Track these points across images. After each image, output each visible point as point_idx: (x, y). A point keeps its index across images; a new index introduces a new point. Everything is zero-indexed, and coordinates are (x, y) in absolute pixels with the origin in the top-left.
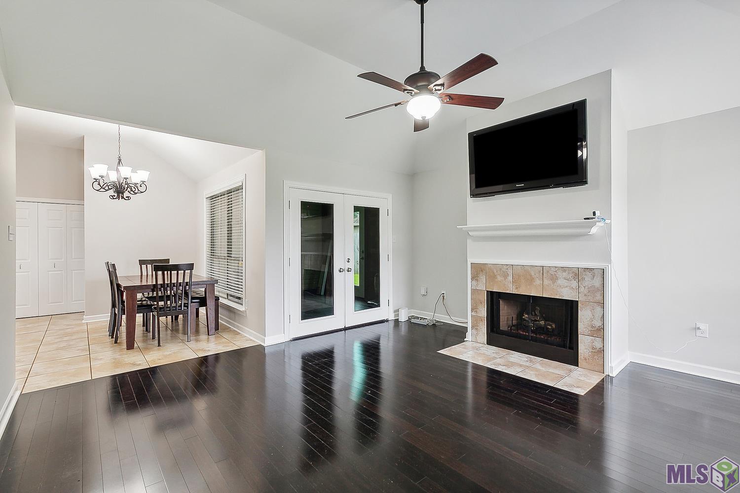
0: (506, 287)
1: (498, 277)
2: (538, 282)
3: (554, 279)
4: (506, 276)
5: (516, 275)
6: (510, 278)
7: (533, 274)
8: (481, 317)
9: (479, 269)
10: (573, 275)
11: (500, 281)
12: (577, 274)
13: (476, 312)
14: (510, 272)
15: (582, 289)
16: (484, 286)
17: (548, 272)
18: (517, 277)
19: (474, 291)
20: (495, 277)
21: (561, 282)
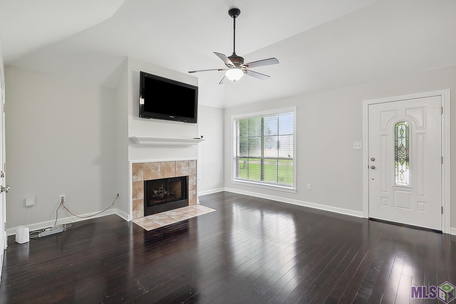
0: (157, 176)
1: (152, 170)
2: (173, 170)
3: (180, 167)
4: (156, 169)
5: (162, 167)
6: (159, 170)
7: (171, 166)
8: (140, 200)
9: (137, 167)
10: (186, 164)
11: (154, 173)
12: (188, 163)
13: (136, 197)
14: (159, 166)
15: (190, 170)
16: (142, 178)
17: (177, 164)
18: (163, 168)
19: (134, 183)
20: (150, 170)
21: (183, 168)
